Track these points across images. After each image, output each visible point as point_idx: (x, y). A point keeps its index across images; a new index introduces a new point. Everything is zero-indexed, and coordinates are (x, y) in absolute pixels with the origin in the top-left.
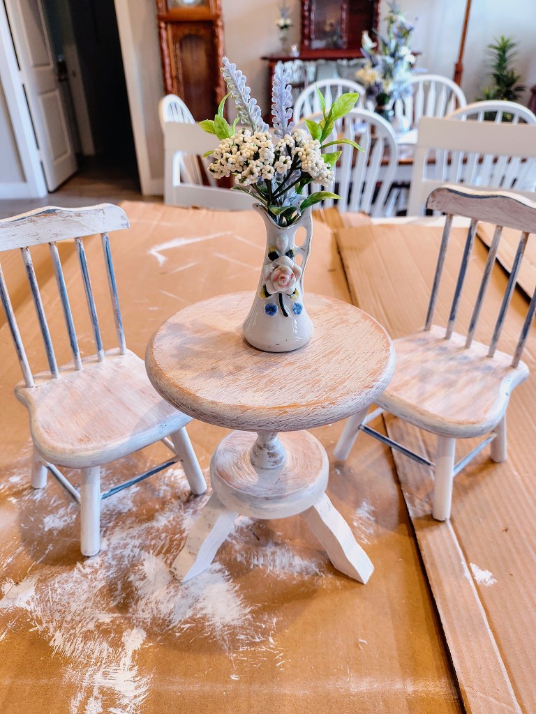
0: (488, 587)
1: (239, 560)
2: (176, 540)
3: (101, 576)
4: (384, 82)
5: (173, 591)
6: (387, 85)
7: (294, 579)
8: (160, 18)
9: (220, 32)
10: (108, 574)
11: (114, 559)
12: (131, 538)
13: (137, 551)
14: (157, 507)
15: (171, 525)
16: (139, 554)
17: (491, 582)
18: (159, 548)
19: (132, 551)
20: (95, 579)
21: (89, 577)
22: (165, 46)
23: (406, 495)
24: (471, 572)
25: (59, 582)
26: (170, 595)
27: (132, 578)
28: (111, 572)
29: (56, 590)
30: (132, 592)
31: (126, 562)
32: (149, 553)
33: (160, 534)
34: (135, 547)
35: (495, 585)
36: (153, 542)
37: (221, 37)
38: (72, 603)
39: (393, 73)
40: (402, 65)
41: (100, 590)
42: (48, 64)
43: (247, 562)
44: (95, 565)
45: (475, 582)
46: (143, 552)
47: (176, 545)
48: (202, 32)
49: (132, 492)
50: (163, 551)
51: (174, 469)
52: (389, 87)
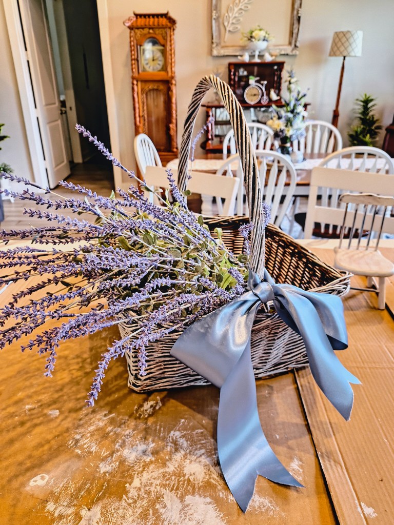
0: (372, 519)
1: (221, 496)
2: (181, 481)
3: (139, 505)
4: (286, 129)
5: (183, 516)
6: (288, 131)
7: (256, 510)
8: (133, 78)
9: (173, 88)
10: (143, 503)
11: (145, 493)
12: (154, 479)
13: (158, 487)
14: (167, 458)
15: (177, 470)
16: (160, 490)
17: (374, 515)
18: (171, 487)
19: (155, 488)
20: (136, 507)
21: (132, 505)
22: (136, 96)
23: (319, 453)
24: (362, 508)
25: (114, 509)
26: (182, 519)
27: (158, 506)
28: (145, 502)
29: (113, 514)
30: (159, 516)
31: (153, 496)
32: (166, 489)
33: (171, 477)
34: (157, 485)
35: (377, 517)
36: (168, 482)
37: (174, 91)
38: (124, 523)
39: (293, 123)
40: (299, 118)
41: (140, 514)
42: (55, 104)
43: (226, 498)
44: (134, 497)
45: (364, 514)
46: (162, 489)
47: (182, 484)
48: (162, 87)
49: (150, 447)
50: (174, 489)
51: (175, 431)
52: (289, 132)
